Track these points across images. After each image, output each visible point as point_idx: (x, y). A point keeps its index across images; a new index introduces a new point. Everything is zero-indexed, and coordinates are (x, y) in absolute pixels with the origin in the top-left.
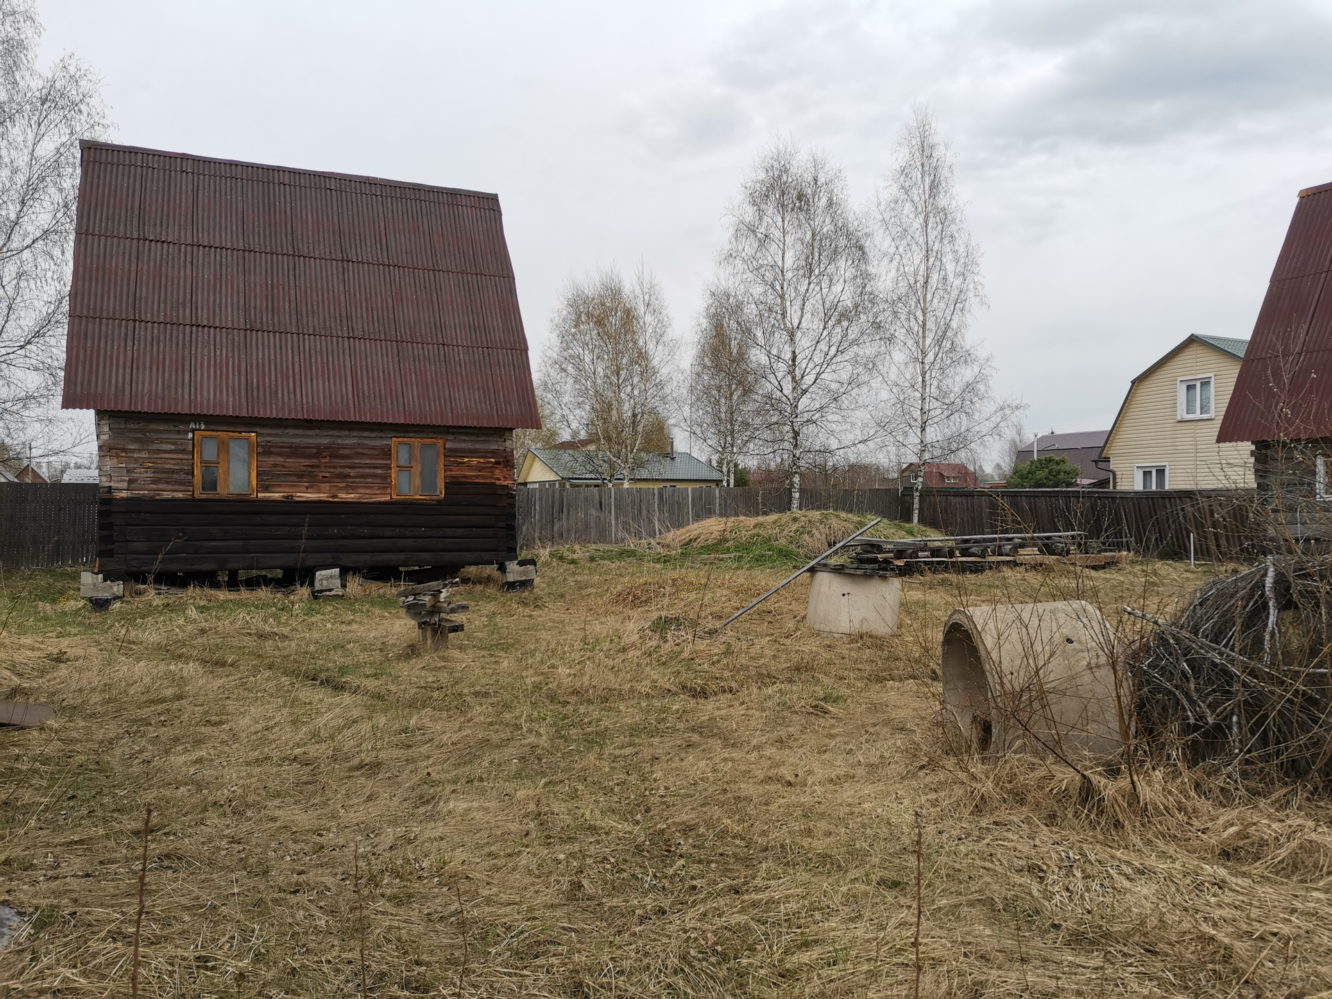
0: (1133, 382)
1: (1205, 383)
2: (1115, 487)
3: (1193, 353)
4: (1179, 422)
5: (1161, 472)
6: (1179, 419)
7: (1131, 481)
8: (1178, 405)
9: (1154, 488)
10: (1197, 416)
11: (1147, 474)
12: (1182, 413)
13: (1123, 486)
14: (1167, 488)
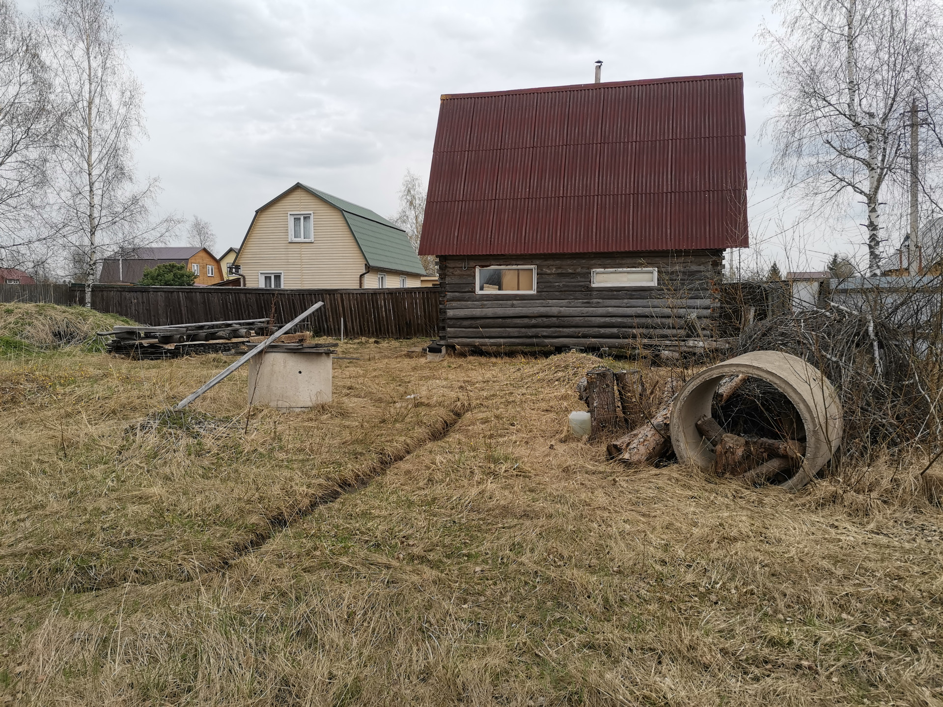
0: (257, 212)
1: (306, 218)
2: (245, 285)
3: (298, 195)
4: (290, 243)
5: (278, 277)
6: (290, 241)
7: (255, 281)
8: (289, 231)
9: (273, 286)
10: (302, 239)
11: (268, 278)
12: (291, 237)
13: (250, 285)
14: (282, 287)
